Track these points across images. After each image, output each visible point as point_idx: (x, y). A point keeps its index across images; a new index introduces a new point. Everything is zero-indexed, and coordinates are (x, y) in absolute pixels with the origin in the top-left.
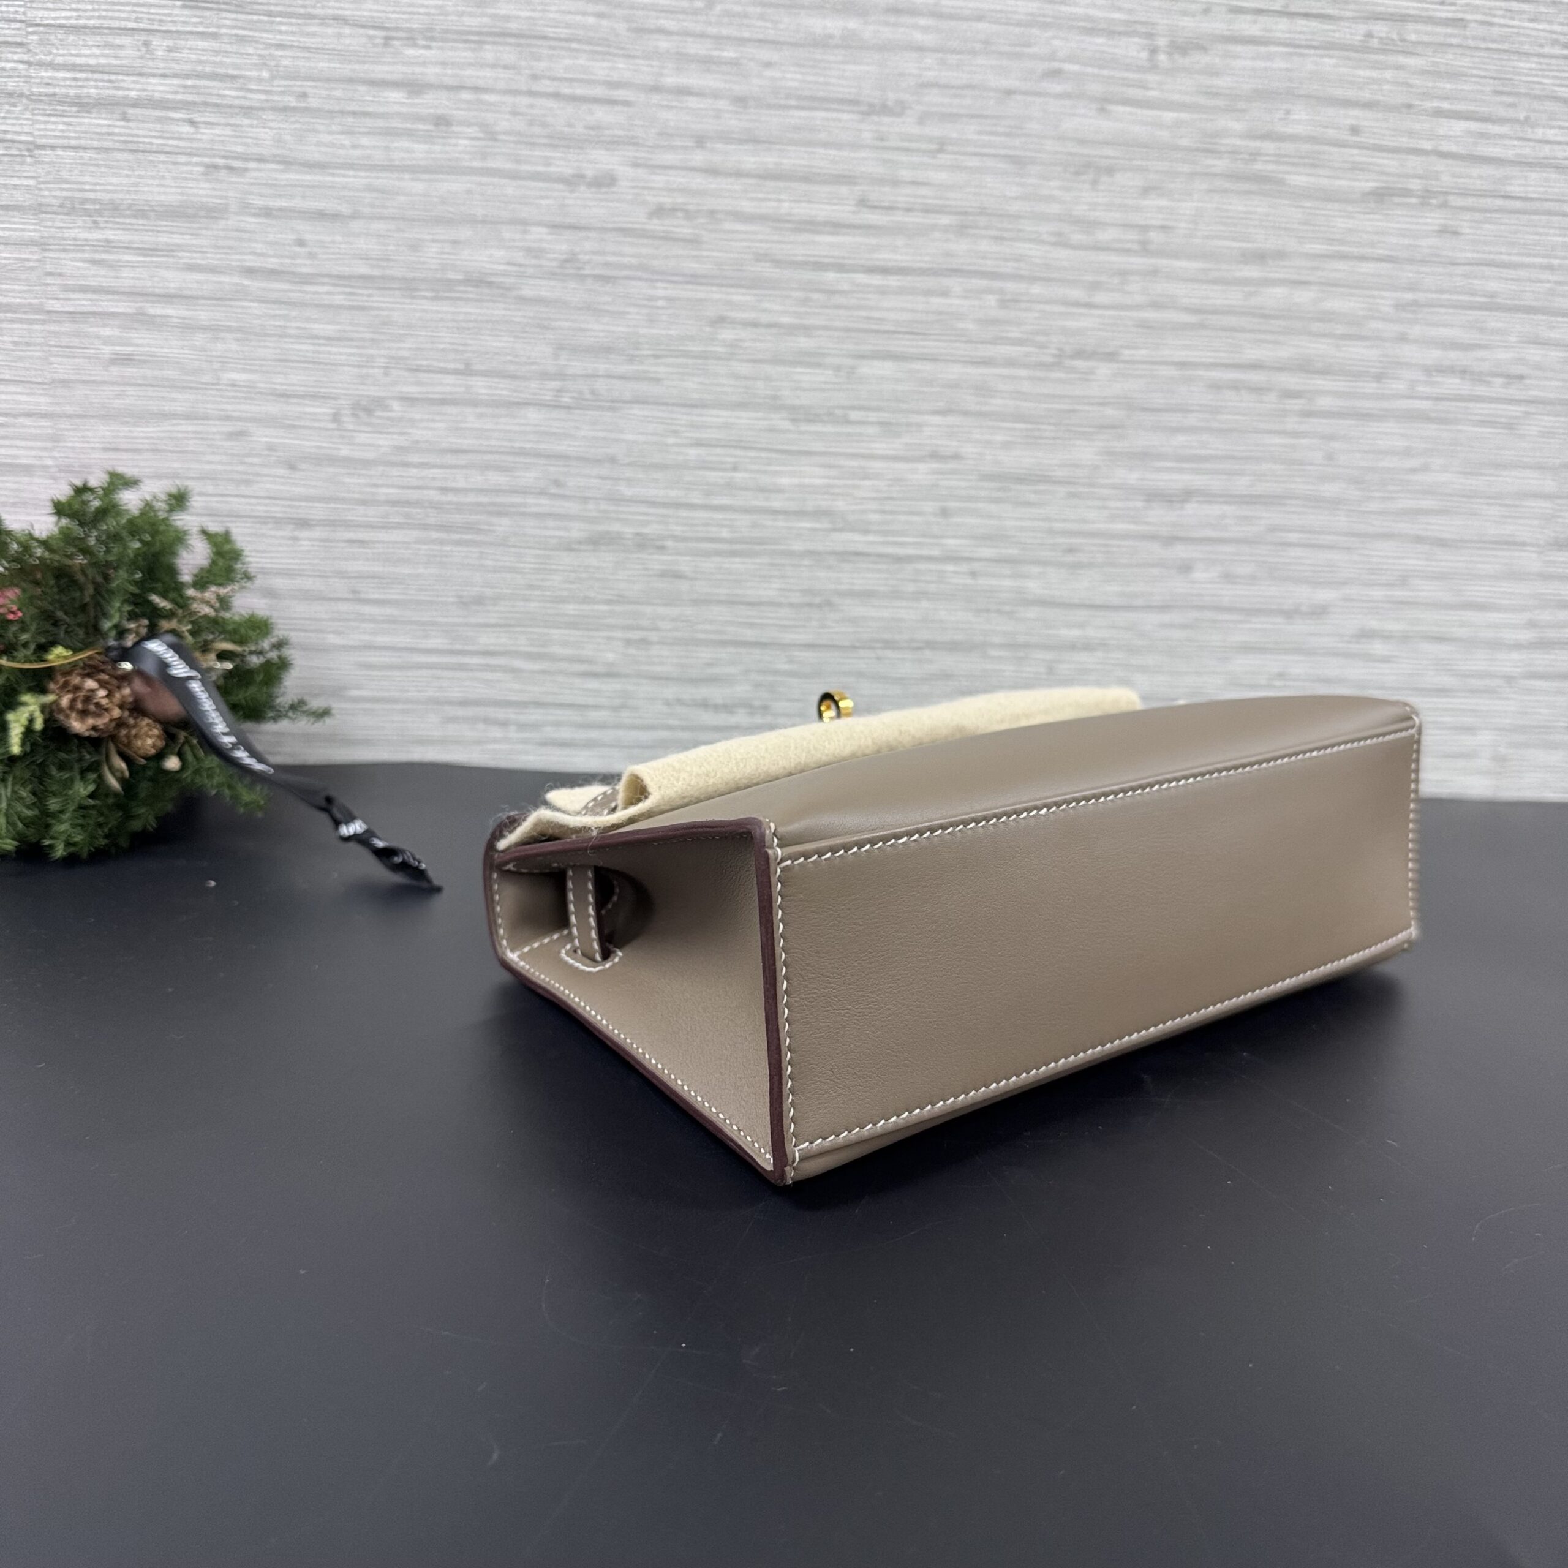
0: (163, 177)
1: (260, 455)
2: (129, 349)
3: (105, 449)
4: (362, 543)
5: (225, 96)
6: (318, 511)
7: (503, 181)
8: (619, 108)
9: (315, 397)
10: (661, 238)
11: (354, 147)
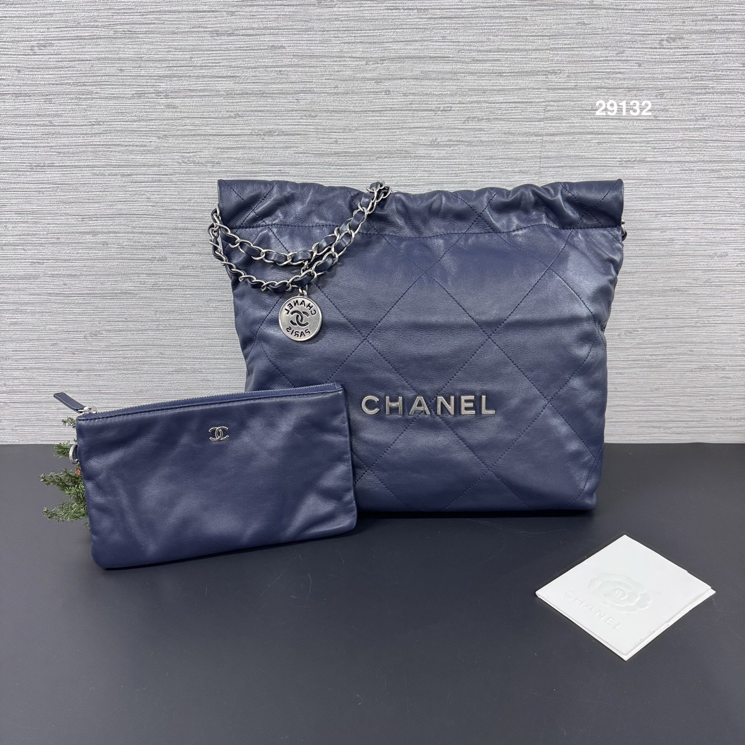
0: (17, 267)
1: (62, 350)
2: (16, 320)
3: (13, 351)
4: (99, 375)
5: (33, 241)
6: (84, 367)
7: (128, 261)
8: (163, 235)
9: (76, 331)
10: (184, 276)
11: (77, 253)
